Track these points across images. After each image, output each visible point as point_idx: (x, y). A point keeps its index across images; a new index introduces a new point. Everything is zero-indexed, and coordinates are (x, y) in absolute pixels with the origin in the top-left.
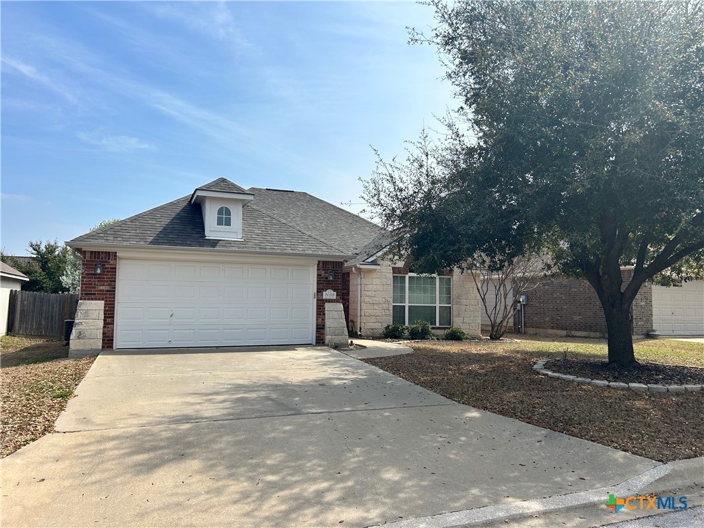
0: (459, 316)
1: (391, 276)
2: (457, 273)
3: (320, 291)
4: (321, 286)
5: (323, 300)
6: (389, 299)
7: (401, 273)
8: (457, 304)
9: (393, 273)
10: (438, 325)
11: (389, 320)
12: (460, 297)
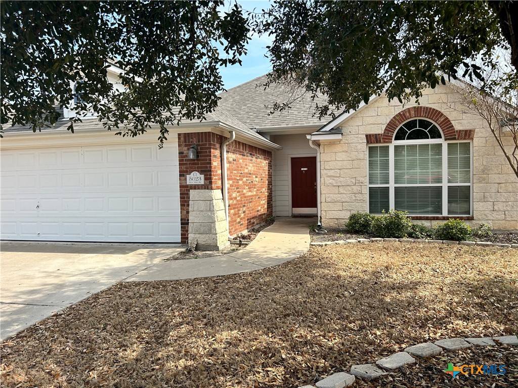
0: (484, 199)
1: (364, 147)
2: (480, 134)
3: (183, 174)
4: (184, 167)
5: (187, 186)
6: (362, 179)
7: (380, 142)
8: (480, 182)
9: (368, 142)
10: (445, 213)
11: (364, 208)
12: (485, 170)
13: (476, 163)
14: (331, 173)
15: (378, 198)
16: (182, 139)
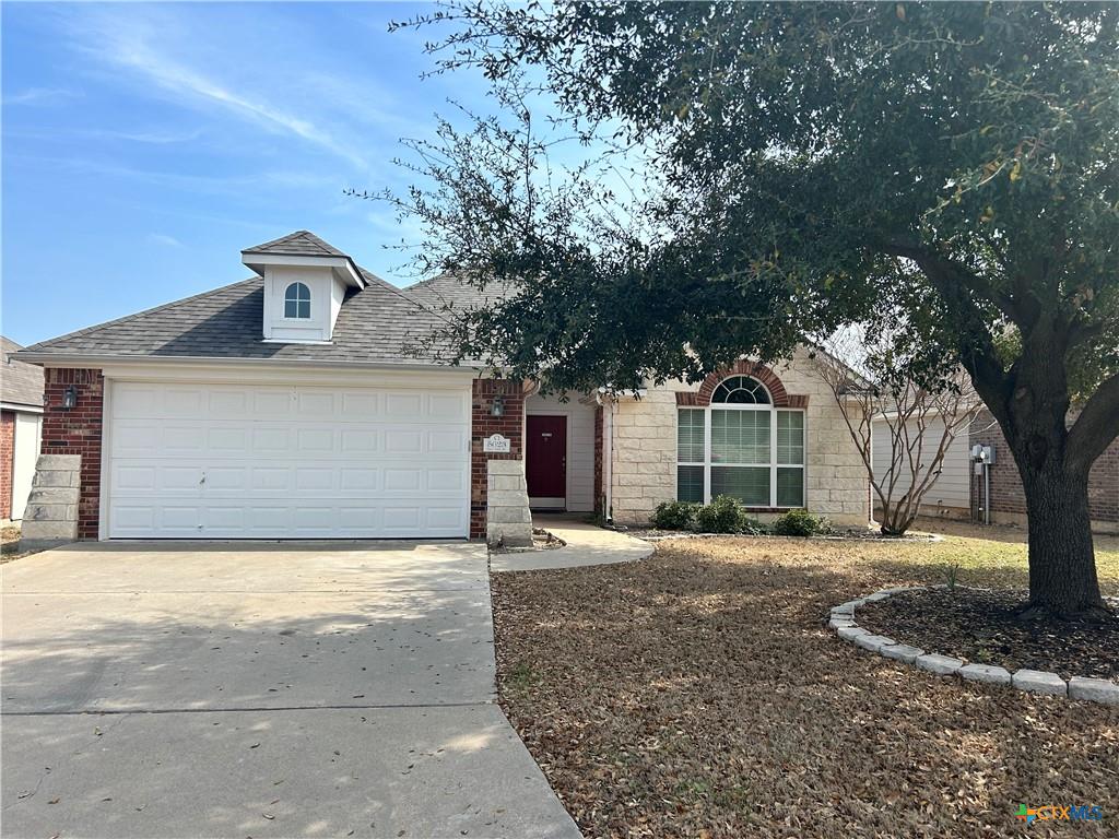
0: (819, 486)
1: (673, 409)
2: (815, 402)
3: (477, 436)
4: (480, 428)
5: (483, 454)
6: (669, 454)
7: (694, 404)
8: (815, 464)
9: (678, 403)
10: (774, 504)
11: (670, 494)
12: (821, 449)
13: (811, 439)
14: (628, 443)
15: (689, 481)
16: (479, 387)
